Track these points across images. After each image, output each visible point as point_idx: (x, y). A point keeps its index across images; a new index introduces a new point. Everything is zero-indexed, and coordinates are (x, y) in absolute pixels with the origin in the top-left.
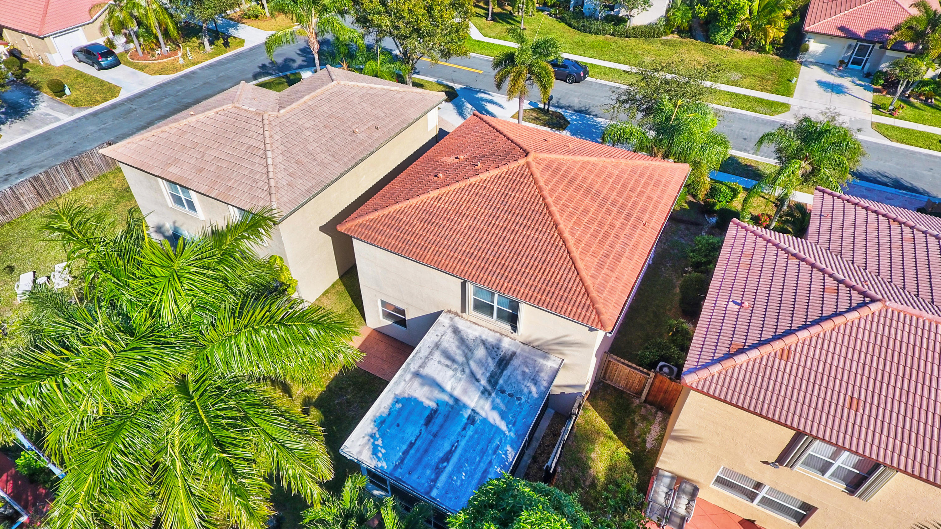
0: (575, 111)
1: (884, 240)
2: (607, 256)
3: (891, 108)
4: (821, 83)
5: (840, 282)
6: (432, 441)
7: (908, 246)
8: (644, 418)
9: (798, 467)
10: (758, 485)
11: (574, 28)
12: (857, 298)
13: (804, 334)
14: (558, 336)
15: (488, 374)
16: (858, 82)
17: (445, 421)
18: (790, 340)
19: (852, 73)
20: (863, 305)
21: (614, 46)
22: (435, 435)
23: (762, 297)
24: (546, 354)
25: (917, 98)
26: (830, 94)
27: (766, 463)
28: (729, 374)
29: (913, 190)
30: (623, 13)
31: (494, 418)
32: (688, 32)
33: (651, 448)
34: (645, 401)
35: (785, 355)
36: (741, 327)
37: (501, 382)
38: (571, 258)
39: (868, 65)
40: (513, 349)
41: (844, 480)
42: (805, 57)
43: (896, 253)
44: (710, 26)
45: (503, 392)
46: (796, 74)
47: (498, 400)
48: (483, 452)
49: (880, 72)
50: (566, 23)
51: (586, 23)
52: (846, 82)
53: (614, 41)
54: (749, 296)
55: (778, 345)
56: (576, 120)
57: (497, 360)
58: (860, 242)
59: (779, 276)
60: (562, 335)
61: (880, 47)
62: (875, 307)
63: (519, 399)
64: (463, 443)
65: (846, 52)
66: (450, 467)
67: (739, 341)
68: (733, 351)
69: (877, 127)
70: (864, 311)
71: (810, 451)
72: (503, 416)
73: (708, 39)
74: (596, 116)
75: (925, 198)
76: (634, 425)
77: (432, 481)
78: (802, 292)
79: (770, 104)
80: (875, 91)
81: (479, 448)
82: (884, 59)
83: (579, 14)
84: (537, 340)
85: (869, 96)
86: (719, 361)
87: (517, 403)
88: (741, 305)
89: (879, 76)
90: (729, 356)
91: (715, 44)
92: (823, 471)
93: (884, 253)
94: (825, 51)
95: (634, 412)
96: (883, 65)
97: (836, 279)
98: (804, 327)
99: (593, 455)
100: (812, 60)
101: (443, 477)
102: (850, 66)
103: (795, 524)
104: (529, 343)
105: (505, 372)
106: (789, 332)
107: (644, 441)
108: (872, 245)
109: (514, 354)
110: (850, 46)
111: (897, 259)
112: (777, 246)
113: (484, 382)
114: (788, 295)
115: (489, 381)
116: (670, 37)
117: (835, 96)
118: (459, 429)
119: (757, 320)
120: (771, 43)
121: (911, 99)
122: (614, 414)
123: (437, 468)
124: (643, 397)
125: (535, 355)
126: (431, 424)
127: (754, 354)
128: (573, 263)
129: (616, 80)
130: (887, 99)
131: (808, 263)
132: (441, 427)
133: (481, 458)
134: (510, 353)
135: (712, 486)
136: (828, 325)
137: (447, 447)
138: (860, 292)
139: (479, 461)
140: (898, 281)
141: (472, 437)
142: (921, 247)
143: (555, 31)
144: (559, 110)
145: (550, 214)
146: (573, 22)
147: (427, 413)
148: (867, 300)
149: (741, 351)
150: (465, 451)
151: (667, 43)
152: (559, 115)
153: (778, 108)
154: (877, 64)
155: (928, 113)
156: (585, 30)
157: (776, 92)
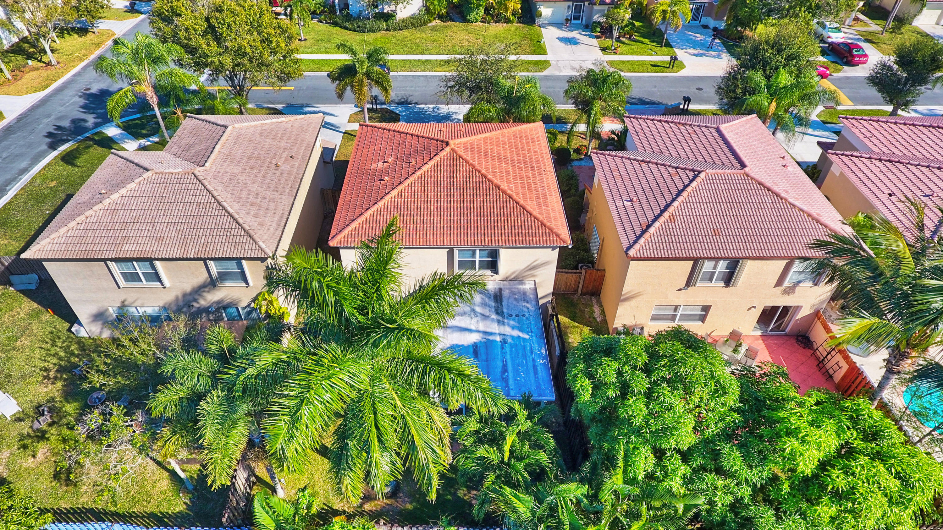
0: (398, 103)
1: (680, 137)
2: (538, 198)
3: (613, 48)
4: (560, 39)
5: (677, 168)
6: (487, 365)
7: (694, 136)
8: (586, 305)
9: (699, 284)
10: (676, 308)
11: (350, 30)
12: (691, 174)
13: (676, 204)
14: (529, 264)
15: (493, 310)
16: (584, 33)
17: (487, 349)
18: (671, 209)
19: (577, 27)
20: (695, 177)
21: (394, 40)
22: (487, 361)
23: (640, 192)
24: (521, 282)
25: (624, 37)
26: (570, 46)
27: (680, 290)
28: (650, 241)
29: (652, 103)
30: (387, 9)
31: (516, 333)
32: (446, 17)
33: (601, 321)
34: (581, 294)
35: (672, 219)
36: (640, 213)
37: (505, 310)
38: (520, 206)
39: (584, 19)
40: (497, 287)
41: (722, 280)
42: (539, 21)
43: (690, 142)
44: (464, 9)
45: (511, 316)
46: (540, 36)
47: (512, 322)
48: (525, 356)
49: (595, 22)
50: (341, 27)
51: (361, 24)
52: (575, 34)
53: (392, 36)
54: (632, 194)
55: (666, 214)
56: (403, 111)
57: (492, 298)
58: (668, 143)
59: (641, 176)
60: (533, 260)
61: (589, 4)
62: (702, 175)
63: (524, 316)
64: (508, 357)
65: (568, 12)
66: (511, 374)
67: (644, 221)
68: (644, 228)
69: (612, 62)
70: (699, 180)
71: (703, 270)
72: (521, 330)
73: (464, 19)
74: (416, 103)
75: (663, 107)
76: (583, 312)
77: (506, 387)
78: (660, 181)
79: (536, 63)
80: (597, 37)
81: (520, 355)
82: (594, 12)
83: (349, 17)
84: (514, 273)
85: (595, 42)
86: (641, 236)
87: (524, 318)
88: (631, 201)
89: (596, 26)
90: (644, 232)
91: (472, 22)
92: (711, 280)
93: (685, 144)
94: (553, 14)
95: (578, 304)
96: (595, 17)
97: (673, 167)
98: (674, 200)
99: (570, 340)
100: (546, 22)
101: (511, 382)
102: (573, 22)
103: (701, 323)
104: (507, 278)
105: (503, 304)
106: (667, 206)
107: (594, 318)
108: (675, 142)
109: (500, 290)
110: (569, 6)
111: (693, 146)
112: (629, 159)
113: (494, 316)
114: (654, 185)
115: (497, 313)
116: (433, 23)
117: (574, 47)
118: (499, 350)
119: (646, 206)
120: (513, 14)
121: (621, 38)
122: (567, 310)
123: (503, 379)
124: (580, 292)
125: (515, 285)
126: (479, 356)
127: (657, 224)
128: (524, 209)
129: (414, 69)
130: (608, 42)
131: (653, 163)
132: (487, 354)
133: (526, 360)
134: (498, 290)
135: (650, 323)
136: (685, 194)
137: (500, 364)
138: (690, 170)
139: (526, 362)
140: (700, 159)
141: (511, 351)
142: (701, 135)
143: (335, 36)
144: (384, 106)
145: (489, 180)
146: (348, 25)
147: (471, 350)
148: (696, 173)
149: (649, 226)
150: (513, 361)
151: (433, 29)
152: (387, 111)
153: (543, 65)
154: (590, 16)
155: (635, 46)
156: (362, 30)
157: (534, 53)
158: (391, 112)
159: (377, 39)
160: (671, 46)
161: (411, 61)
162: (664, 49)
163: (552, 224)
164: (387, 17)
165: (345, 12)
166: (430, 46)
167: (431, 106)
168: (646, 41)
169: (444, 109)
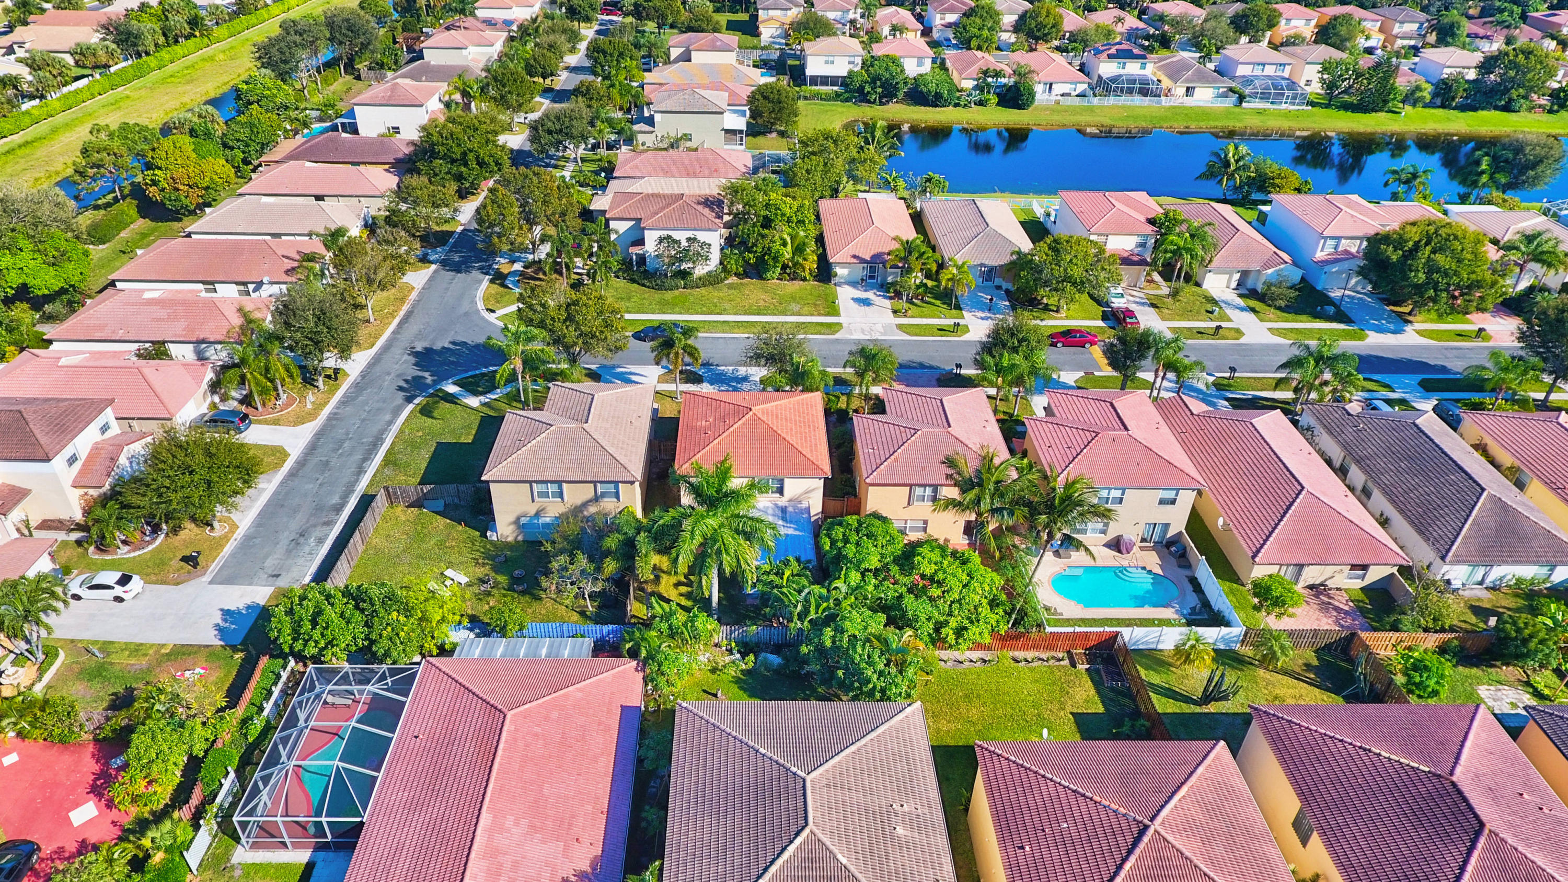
0: (701, 365)
2: (811, 446)
3: (903, 310)
4: (855, 300)
9: (916, 503)
10: (905, 521)
11: (649, 288)
13: (900, 451)
14: (804, 489)
16: (878, 294)
18: (896, 454)
19: (871, 288)
23: (880, 443)
25: (917, 299)
26: (863, 307)
27: (904, 508)
28: (881, 474)
30: (685, 267)
32: (743, 274)
36: (877, 457)
38: (799, 451)
39: (879, 280)
41: (930, 501)
42: (836, 280)
43: (922, 409)
44: (760, 266)
46: (836, 296)
49: (888, 283)
50: (639, 284)
51: (659, 281)
52: (870, 295)
53: (692, 294)
54: (875, 445)
55: (893, 457)
56: (706, 373)
58: (908, 409)
59: (882, 433)
60: (808, 487)
61: (883, 266)
62: (919, 432)
65: (863, 273)
69: (900, 327)
70: (916, 435)
71: (917, 493)
73: (761, 277)
74: (717, 365)
75: (940, 372)
78: (893, 436)
79: (829, 325)
80: (891, 298)
82: (888, 274)
83: (647, 274)
84: (794, 496)
85: (887, 303)
86: (875, 470)
88: (874, 449)
89: (889, 287)
90: (878, 466)
91: (769, 280)
92: (923, 501)
94: (848, 274)
96: (889, 279)
97: (903, 427)
98: (899, 448)
100: (842, 282)
102: (868, 281)
103: (924, 534)
104: (790, 499)
106: (894, 452)
108: (913, 408)
110: (863, 268)
111: (923, 412)
112: (877, 421)
116: (730, 281)
117: (867, 308)
119: (882, 452)
120: (809, 272)
121: (914, 300)
127: (886, 463)
128: (801, 453)
129: (713, 330)
130: (902, 304)
131: (891, 424)
136: (906, 444)
138: (913, 429)
142: (930, 405)
144: (688, 367)
145: (778, 434)
146: (646, 282)
149: (881, 465)
151: (730, 287)
152: (691, 372)
153: (833, 328)
154: (885, 278)
155: (927, 309)
156: (660, 288)
157: (828, 314)
158: (695, 373)
159: (676, 297)
160: (961, 309)
161: (709, 322)
162: (954, 311)
163: (819, 463)
164: (684, 274)
165: (642, 269)
166: (727, 306)
167: (731, 368)
168: (938, 302)
169: (742, 371)
